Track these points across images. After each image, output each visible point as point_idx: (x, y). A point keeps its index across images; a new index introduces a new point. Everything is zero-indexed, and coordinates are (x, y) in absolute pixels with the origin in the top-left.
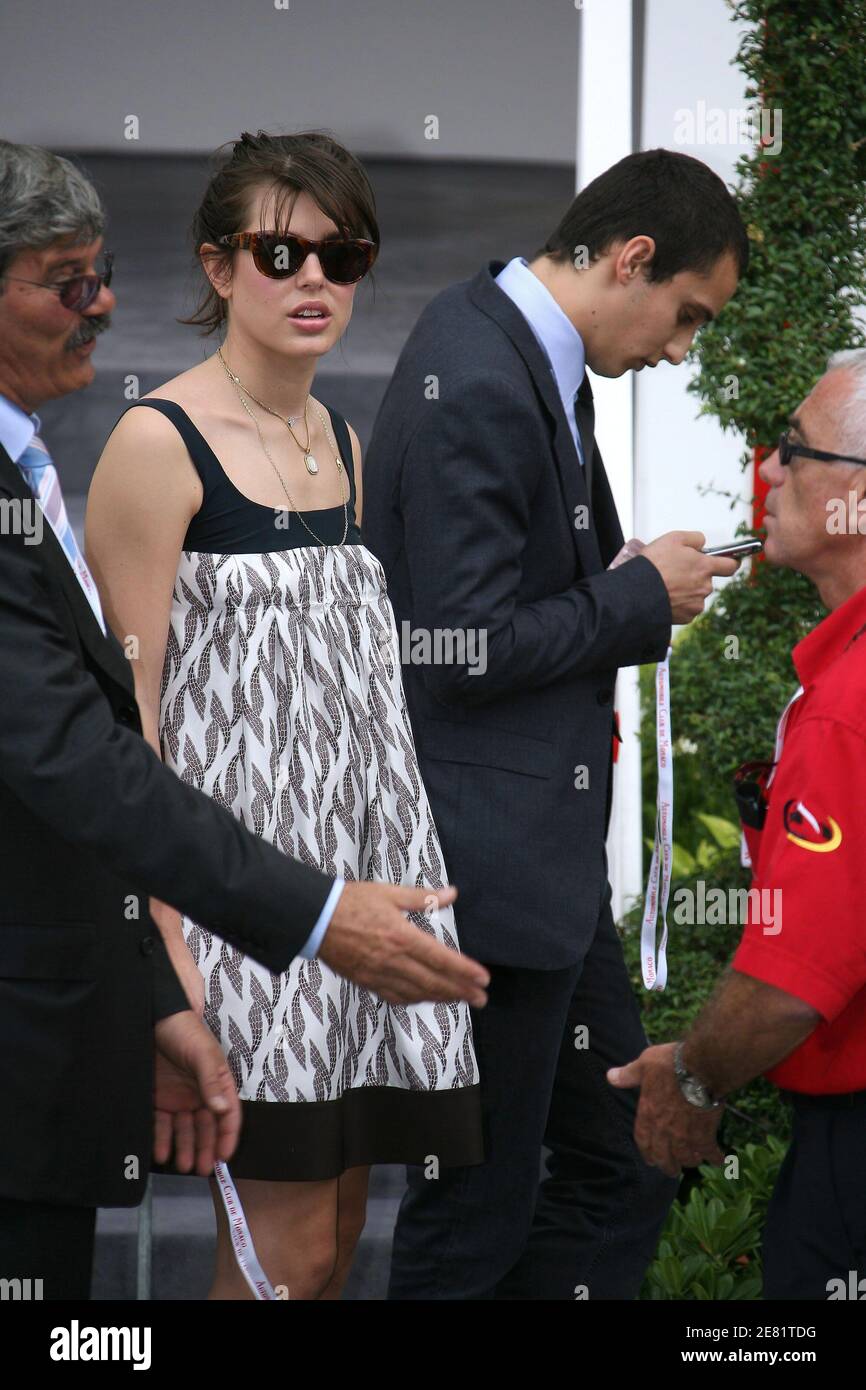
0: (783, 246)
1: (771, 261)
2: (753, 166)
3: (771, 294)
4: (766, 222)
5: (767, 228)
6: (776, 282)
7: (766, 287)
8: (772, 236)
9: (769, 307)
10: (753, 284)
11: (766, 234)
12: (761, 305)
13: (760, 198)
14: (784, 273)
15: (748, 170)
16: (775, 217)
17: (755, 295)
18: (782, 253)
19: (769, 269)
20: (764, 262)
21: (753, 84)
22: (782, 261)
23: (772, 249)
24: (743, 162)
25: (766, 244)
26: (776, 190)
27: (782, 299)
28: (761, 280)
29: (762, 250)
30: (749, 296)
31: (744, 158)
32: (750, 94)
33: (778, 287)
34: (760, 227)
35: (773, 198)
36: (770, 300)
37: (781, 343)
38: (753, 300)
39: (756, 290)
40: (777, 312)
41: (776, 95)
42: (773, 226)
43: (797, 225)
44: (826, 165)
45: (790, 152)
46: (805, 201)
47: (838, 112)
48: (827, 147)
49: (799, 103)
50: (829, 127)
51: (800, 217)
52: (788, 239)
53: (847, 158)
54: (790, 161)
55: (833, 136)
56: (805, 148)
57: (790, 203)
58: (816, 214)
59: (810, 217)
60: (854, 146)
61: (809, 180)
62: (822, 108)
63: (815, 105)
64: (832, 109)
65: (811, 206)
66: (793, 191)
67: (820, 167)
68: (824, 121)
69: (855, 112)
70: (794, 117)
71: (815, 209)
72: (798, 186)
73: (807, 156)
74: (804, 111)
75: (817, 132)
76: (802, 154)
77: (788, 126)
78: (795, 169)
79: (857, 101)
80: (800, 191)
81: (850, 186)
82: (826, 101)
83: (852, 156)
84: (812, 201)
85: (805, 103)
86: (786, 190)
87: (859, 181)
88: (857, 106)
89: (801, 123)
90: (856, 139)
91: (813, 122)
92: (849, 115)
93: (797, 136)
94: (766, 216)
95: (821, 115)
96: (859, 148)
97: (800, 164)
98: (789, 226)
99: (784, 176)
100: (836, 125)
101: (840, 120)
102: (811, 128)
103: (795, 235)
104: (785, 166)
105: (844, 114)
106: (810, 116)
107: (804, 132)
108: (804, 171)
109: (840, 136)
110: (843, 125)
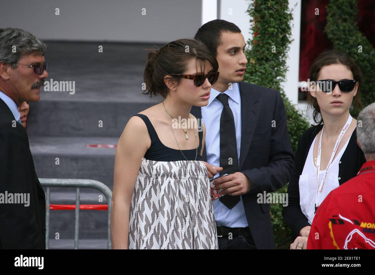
0: (260, 65)
1: (257, 69)
2: (252, 42)
3: (257, 78)
4: (256, 58)
5: (256, 60)
6: (258, 75)
7: (255, 76)
8: (257, 62)
9: (256, 82)
10: (252, 75)
11: (256, 61)
12: (254, 81)
13: (254, 51)
14: (261, 72)
15: (251, 43)
16: (258, 56)
17: (252, 79)
18: (260, 67)
19: (256, 71)
20: (255, 69)
21: (252, 18)
22: (260, 69)
23: (257, 66)
24: (249, 41)
25: (256, 64)
26: (259, 48)
27: (260, 80)
28: (254, 74)
29: (254, 66)
30: (251, 79)
31: (249, 39)
32: (251, 21)
33: (259, 77)
34: (254, 59)
35: (258, 51)
36: (257, 80)
38: (252, 80)
39: (253, 77)
40: (259, 84)
41: (259, 21)
42: (258, 59)
43: (265, 59)
44: (273, 42)
45: (263, 38)
46: (267, 52)
47: (276, 26)
48: (273, 37)
49: (265, 24)
50: (274, 31)
51: (265, 56)
52: (262, 63)
53: (279, 40)
54: (263, 40)
55: (275, 33)
56: (267, 37)
57: (263, 52)
58: (270, 56)
59: (268, 56)
60: (281, 36)
61: (268, 46)
62: (272, 25)
63: (270, 24)
64: (275, 25)
65: (269, 53)
66: (263, 49)
67: (271, 42)
68: (272, 29)
69: (281, 26)
70: (264, 28)
71: (270, 54)
72: (265, 47)
73: (268, 39)
74: (267, 26)
75: (270, 32)
76: (266, 39)
77: (262, 30)
78: (264, 42)
79: (282, 23)
80: (265, 49)
81: (280, 48)
82: (273, 23)
83: (280, 39)
84: (269, 52)
85: (267, 24)
86: (261, 49)
87: (282, 46)
88: (282, 25)
89: (266, 30)
90: (281, 34)
91: (269, 29)
92: (280, 27)
93: (265, 33)
94: (255, 56)
95: (271, 27)
96: (282, 37)
97: (266, 41)
98: (262, 59)
99: (261, 45)
100: (276, 30)
101: (277, 29)
102: (269, 31)
103: (264, 62)
104: (261, 42)
105: (278, 27)
106: (268, 28)
107: (267, 32)
108: (267, 43)
109: (277, 33)
110: (278, 30)
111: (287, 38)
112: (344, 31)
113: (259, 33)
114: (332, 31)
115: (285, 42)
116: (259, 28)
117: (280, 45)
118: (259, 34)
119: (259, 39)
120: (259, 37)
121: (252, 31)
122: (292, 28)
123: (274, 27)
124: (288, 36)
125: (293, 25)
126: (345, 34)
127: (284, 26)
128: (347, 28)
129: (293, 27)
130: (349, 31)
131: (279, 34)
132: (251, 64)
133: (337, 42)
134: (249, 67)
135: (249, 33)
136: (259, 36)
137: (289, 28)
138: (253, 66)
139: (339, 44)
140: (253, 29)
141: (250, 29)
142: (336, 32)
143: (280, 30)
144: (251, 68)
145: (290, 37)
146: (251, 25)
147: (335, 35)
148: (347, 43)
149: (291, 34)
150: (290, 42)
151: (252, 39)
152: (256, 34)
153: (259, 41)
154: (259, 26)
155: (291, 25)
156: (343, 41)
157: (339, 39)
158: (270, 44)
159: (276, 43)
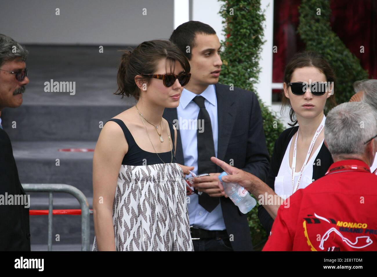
0: (233, 66)
1: (230, 71)
2: (225, 43)
3: (230, 80)
4: (228, 59)
5: (229, 61)
6: (231, 77)
7: (228, 78)
8: (230, 63)
10: (225, 77)
11: (228, 63)
12: (227, 83)
13: (226, 52)
14: (234, 74)
15: (223, 44)
16: (231, 58)
19: (229, 73)
20: (228, 71)
21: (224, 20)
22: (233, 70)
23: (230, 67)
26: (231, 50)
28: (227, 76)
29: (227, 67)
30: (224, 81)
31: (222, 41)
32: (223, 22)
34: (227, 61)
35: (230, 53)
41: (231, 23)
42: (231, 61)
43: (237, 60)
44: (245, 43)
45: (235, 39)
47: (248, 28)
48: (246, 38)
49: (237, 25)
50: (246, 32)
51: (238, 58)
52: (235, 64)
53: (251, 41)
54: (235, 42)
55: (247, 34)
56: (240, 38)
57: (236, 54)
58: (243, 57)
59: (241, 58)
60: (253, 37)
61: (241, 47)
62: (244, 27)
63: (242, 26)
64: (247, 26)
65: (241, 54)
67: (243, 43)
68: (245, 30)
69: (254, 28)
70: (236, 29)
72: (237, 49)
73: (240, 41)
74: (239, 27)
75: (243, 33)
76: (238, 40)
77: (234, 32)
79: (254, 24)
81: (252, 49)
82: (245, 24)
83: (253, 40)
85: (239, 25)
86: (234, 50)
87: (255, 47)
88: (254, 26)
89: (238, 31)
90: (254, 35)
91: (242, 30)
92: (252, 28)
93: (237, 34)
94: (228, 58)
96: (255, 38)
97: (238, 43)
98: (235, 60)
99: (234, 46)
100: (248, 31)
102: (241, 32)
103: (237, 63)
104: (233, 43)
105: (250, 28)
106: (241, 29)
107: (239, 33)
109: (250, 34)
110: (250, 31)
111: (260, 39)
112: (317, 31)
114: (305, 31)
115: (258, 43)
116: (231, 30)
117: (253, 47)
118: (231, 35)
119: (231, 40)
121: (224, 33)
122: (264, 29)
123: (246, 28)
124: (260, 37)
125: (266, 26)
126: (318, 35)
127: (256, 27)
128: (320, 28)
129: (266, 28)
130: (322, 31)
131: (252, 35)
133: (310, 43)
135: (222, 34)
136: (232, 37)
137: (261, 29)
138: (225, 68)
139: (312, 45)
140: (225, 30)
141: (223, 31)
142: (308, 33)
143: (252, 31)
144: (224, 70)
145: (262, 38)
146: (224, 27)
147: (307, 35)
148: (320, 43)
149: (263, 35)
150: (263, 43)
151: (224, 40)
152: (228, 35)
153: (231, 42)
154: (231, 28)
155: (263, 26)
156: (316, 41)
157: (313, 40)
158: (242, 45)
159: (249, 45)
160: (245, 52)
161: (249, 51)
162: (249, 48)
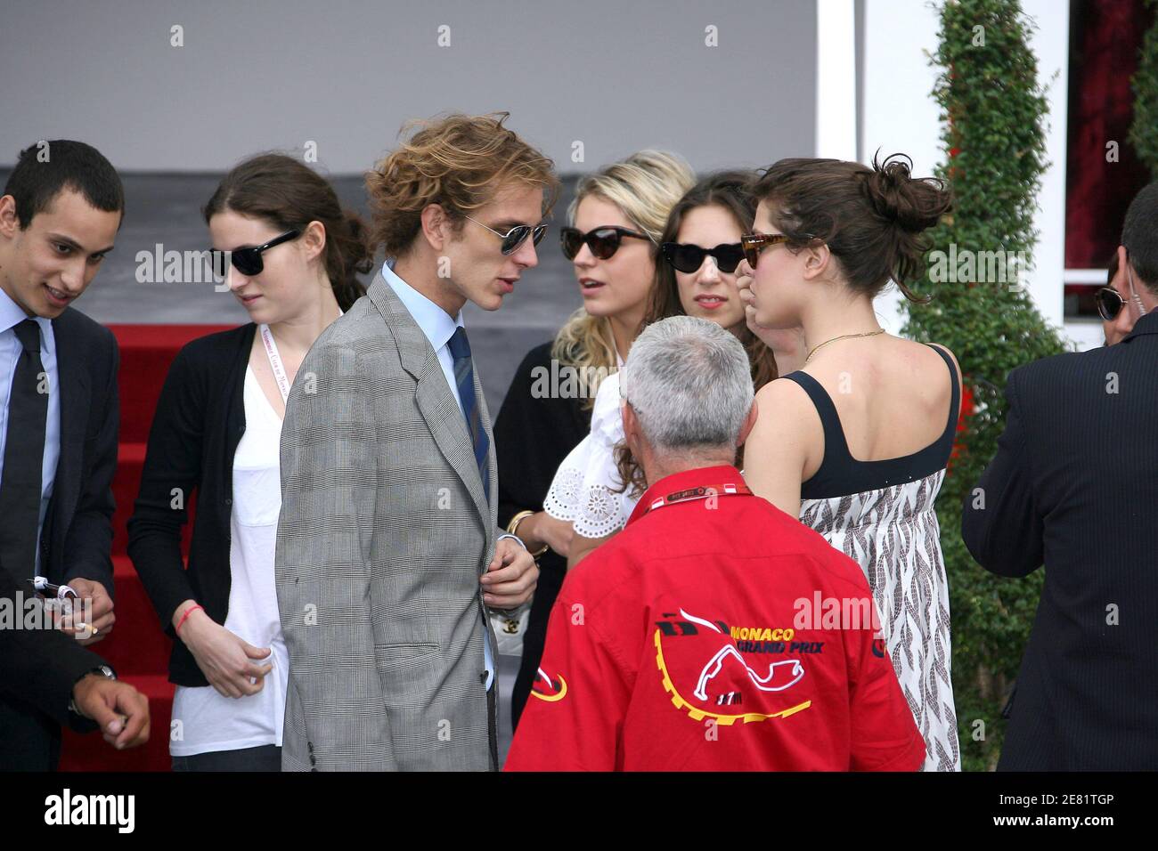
0: (967, 228)
1: (959, 239)
2: (946, 170)
5: (956, 215)
8: (959, 221)
11: (955, 220)
15: (942, 174)
16: (962, 207)
18: (967, 234)
21: (945, 111)
22: (968, 239)
23: (960, 231)
24: (938, 168)
25: (955, 227)
26: (962, 187)
29: (952, 231)
31: (939, 164)
32: (942, 118)
35: (962, 194)
37: (967, 298)
41: (962, 119)
42: (961, 214)
43: (978, 213)
44: (998, 169)
45: (972, 160)
46: (983, 195)
47: (1006, 131)
48: (999, 156)
49: (978, 125)
50: (1001, 142)
51: (980, 206)
52: (972, 223)
53: (1013, 164)
54: (972, 166)
55: (1003, 148)
56: (984, 156)
57: (973, 197)
58: (992, 205)
59: (988, 206)
60: (1018, 155)
61: (986, 180)
62: (995, 129)
63: (990, 125)
64: (1003, 128)
66: (975, 188)
67: (993, 170)
68: (997, 137)
69: (1019, 130)
70: (975, 134)
71: (991, 201)
72: (978, 184)
73: (985, 163)
74: (982, 130)
75: (991, 145)
76: (981, 161)
77: (970, 141)
78: (977, 171)
79: (1020, 123)
80: (979, 188)
81: (1016, 184)
82: (997, 123)
83: (1017, 162)
84: (989, 195)
85: (983, 125)
86: (969, 187)
87: (1022, 180)
88: (1021, 126)
89: (979, 139)
90: (1020, 150)
91: (989, 138)
92: (1015, 133)
93: (977, 149)
95: (994, 132)
96: (1023, 157)
97: (980, 168)
98: (972, 213)
99: (968, 178)
100: (1006, 140)
101: (1009, 136)
102: (987, 142)
103: (977, 220)
104: (968, 170)
105: (1011, 132)
106: (986, 134)
107: (982, 145)
108: (983, 173)
109: (1009, 148)
110: (1010, 140)
111: (1035, 160)
113: (962, 147)
115: (1029, 169)
116: (962, 137)
117: (1015, 177)
118: (964, 150)
119: (962, 163)
120: (964, 159)
121: (945, 145)
122: (1047, 135)
123: (1000, 132)
124: (1035, 153)
125: (1049, 126)
127: (1025, 130)
129: (1049, 131)
131: (1015, 150)
132: (943, 228)
134: (939, 235)
135: (939, 148)
136: (963, 155)
137: (1039, 134)
138: (948, 233)
140: (947, 138)
141: (940, 138)
142: (1156, 142)
143: (1016, 140)
144: (945, 238)
145: (1040, 157)
146: (944, 129)
149: (1043, 149)
150: (1041, 170)
151: (944, 163)
152: (953, 152)
153: (963, 167)
154: (962, 131)
155: (1044, 127)
158: (990, 175)
159: (1006, 173)
160: (998, 192)
161: (1007, 191)
162: (1008, 183)
